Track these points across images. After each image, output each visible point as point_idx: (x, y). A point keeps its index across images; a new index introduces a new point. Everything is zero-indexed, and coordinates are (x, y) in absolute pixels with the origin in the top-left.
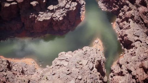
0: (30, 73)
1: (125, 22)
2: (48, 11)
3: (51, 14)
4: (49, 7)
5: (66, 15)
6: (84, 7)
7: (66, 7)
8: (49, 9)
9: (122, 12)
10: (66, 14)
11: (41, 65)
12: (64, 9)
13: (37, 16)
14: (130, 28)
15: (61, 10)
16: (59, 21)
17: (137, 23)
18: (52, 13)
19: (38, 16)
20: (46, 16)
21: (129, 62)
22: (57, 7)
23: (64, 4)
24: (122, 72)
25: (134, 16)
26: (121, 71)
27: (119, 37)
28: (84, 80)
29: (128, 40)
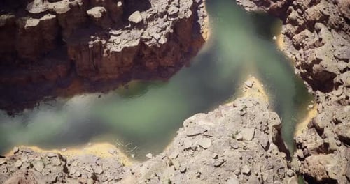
0: (113, 177)
1: (307, 32)
2: (130, 26)
3: (139, 32)
4: (132, 16)
5: (172, 31)
6: (204, 8)
7: (170, 12)
8: (132, 22)
9: (295, 9)
10: (172, 28)
11: (133, 156)
12: (165, 17)
13: (107, 41)
14: (323, 44)
15: (160, 21)
16: (159, 46)
17: (337, 31)
18: (140, 29)
19: (110, 40)
20: (129, 39)
21: (342, 120)
22: (149, 15)
23: (164, 7)
24: (327, 145)
25: (329, 16)
26: (325, 143)
27: (298, 68)
28: (257, 175)
29: (325, 71)
